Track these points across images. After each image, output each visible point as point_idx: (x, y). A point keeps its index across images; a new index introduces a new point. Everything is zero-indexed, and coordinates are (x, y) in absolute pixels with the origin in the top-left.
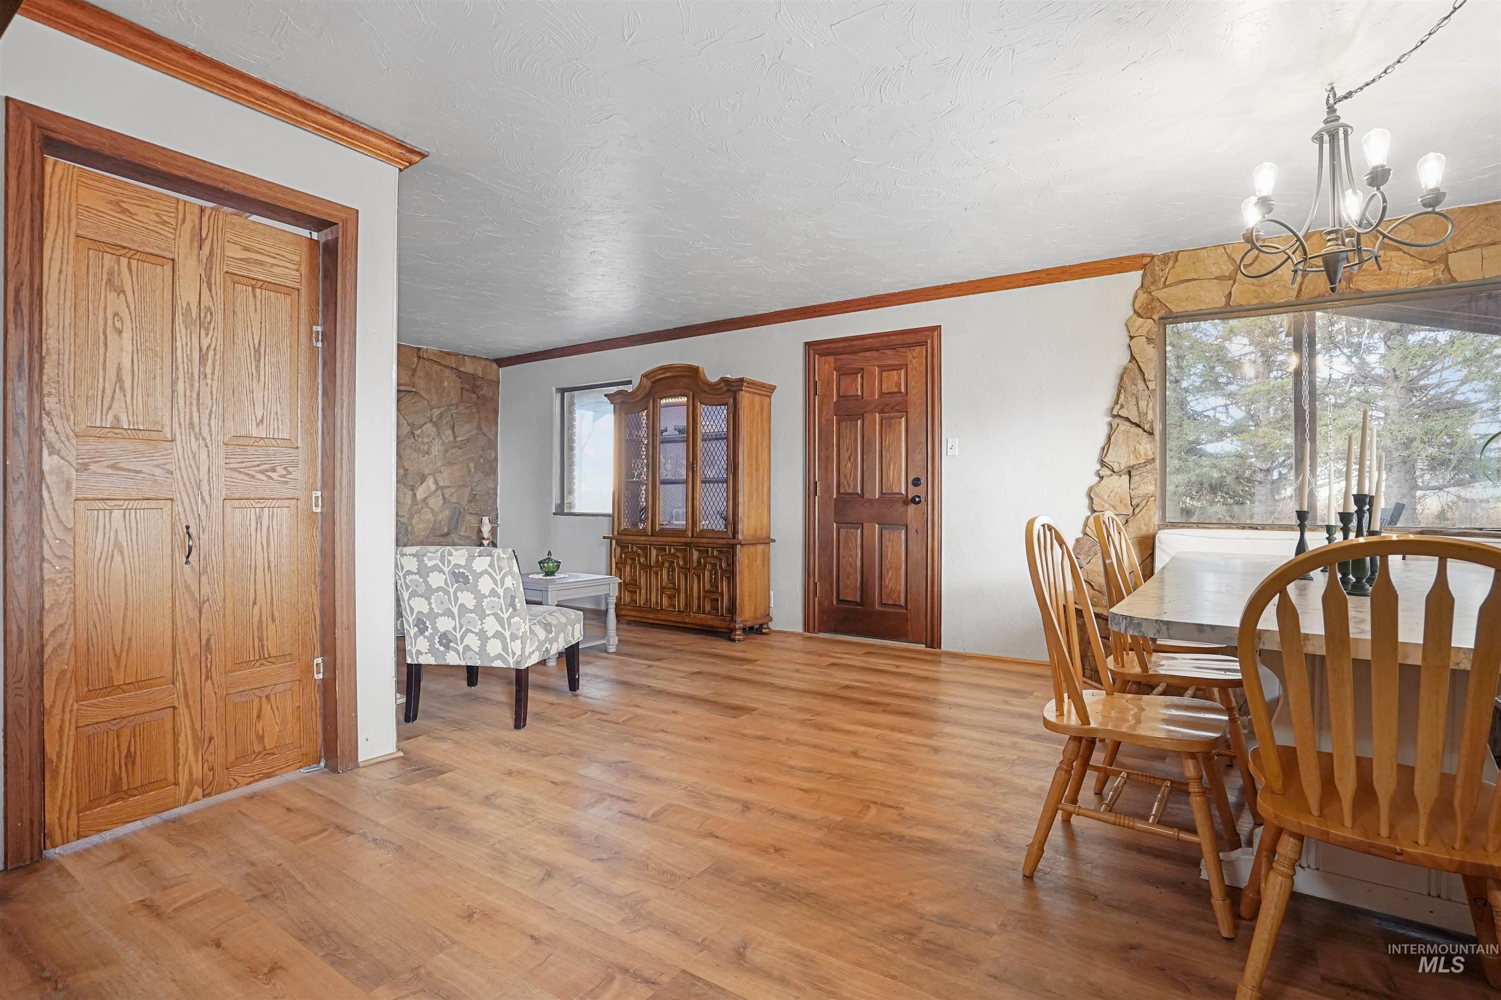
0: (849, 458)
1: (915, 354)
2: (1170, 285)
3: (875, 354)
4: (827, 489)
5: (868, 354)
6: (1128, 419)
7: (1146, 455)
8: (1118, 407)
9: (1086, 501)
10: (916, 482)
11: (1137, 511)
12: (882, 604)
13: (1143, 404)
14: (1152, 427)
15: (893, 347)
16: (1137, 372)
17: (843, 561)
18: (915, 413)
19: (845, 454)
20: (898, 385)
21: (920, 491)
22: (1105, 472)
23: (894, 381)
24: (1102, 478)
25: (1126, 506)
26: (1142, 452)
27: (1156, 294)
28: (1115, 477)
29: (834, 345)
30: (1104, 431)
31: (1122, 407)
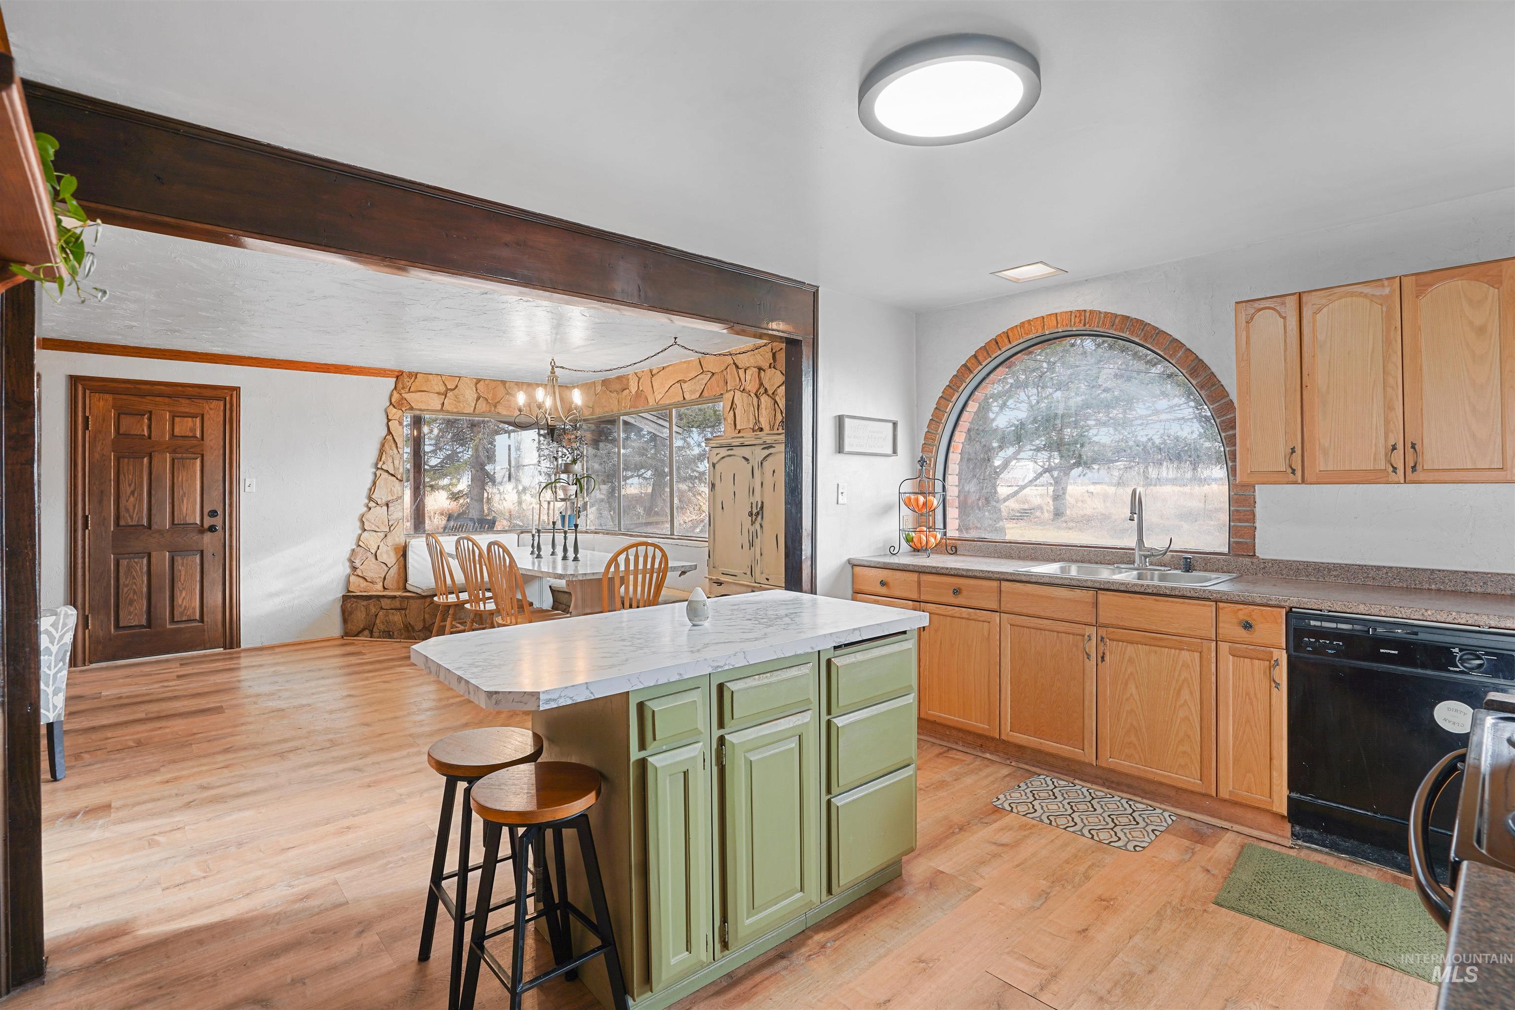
0: (133, 493)
1: (212, 406)
2: (412, 392)
3: (167, 400)
4: (103, 522)
5: (158, 399)
6: (387, 471)
7: (397, 493)
8: (381, 463)
9: (358, 524)
10: (213, 514)
11: (392, 529)
12: (172, 621)
13: (397, 462)
14: (402, 477)
15: (190, 398)
16: (392, 441)
17: (124, 590)
18: (213, 458)
19: (126, 489)
20: (193, 430)
21: (217, 521)
22: (372, 504)
23: (184, 426)
24: (370, 509)
25: (385, 526)
26: (396, 492)
27: (405, 396)
28: (378, 508)
29: (115, 385)
30: (370, 478)
31: (384, 463)
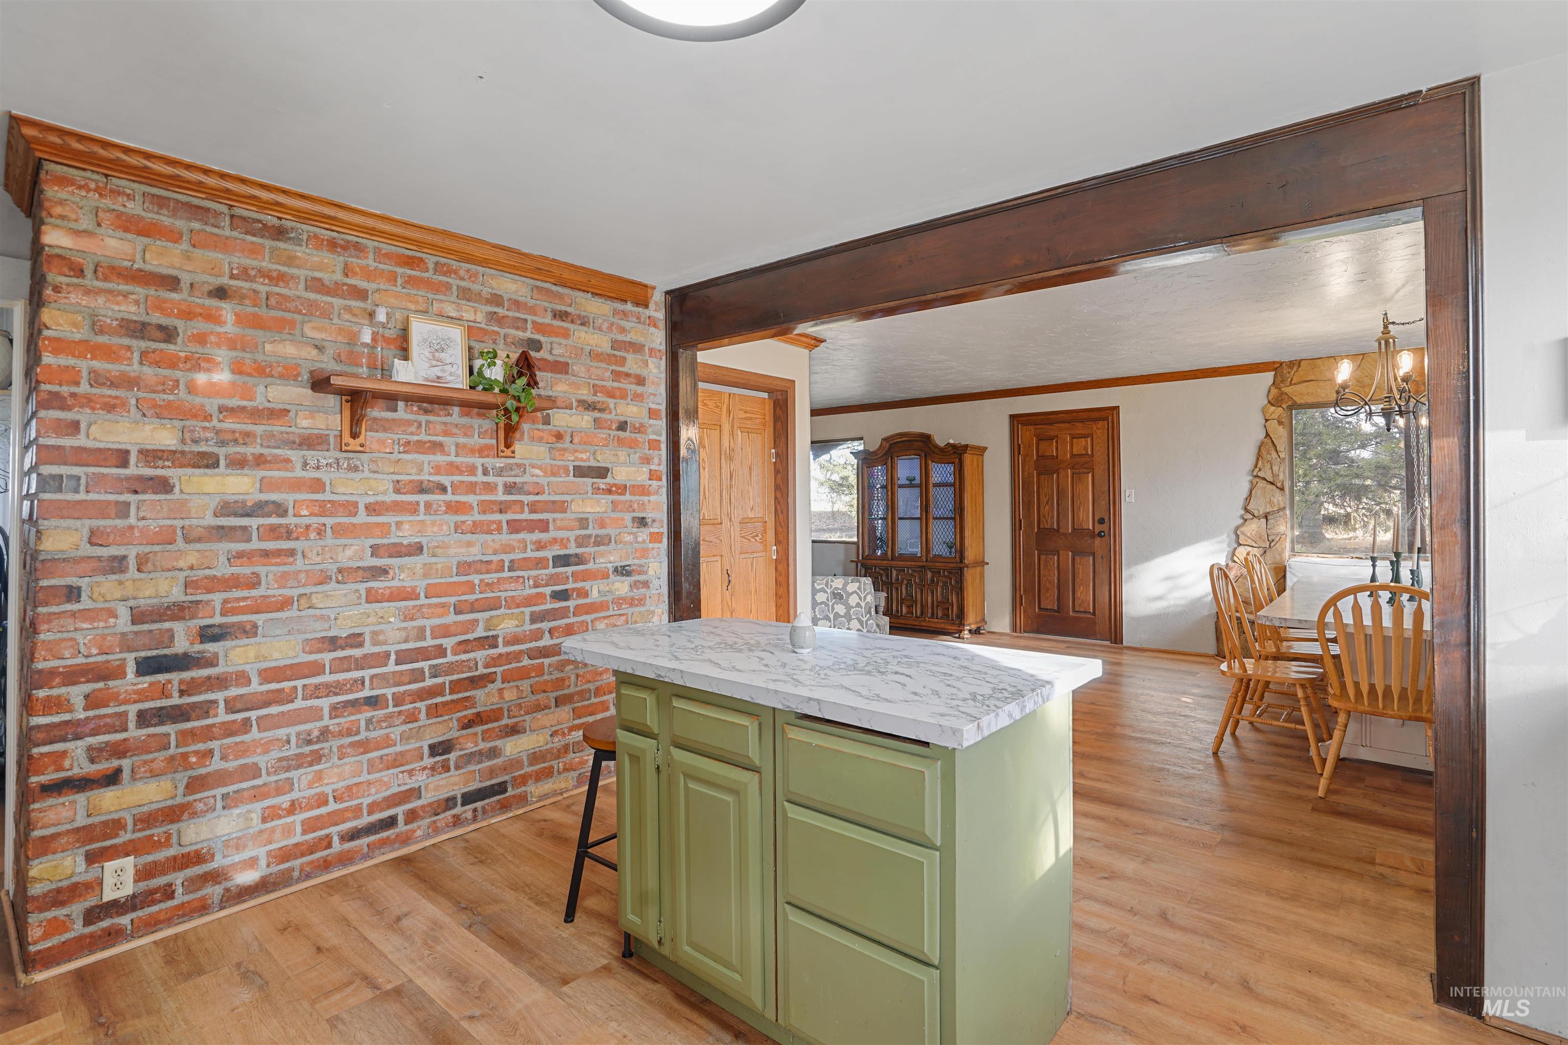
0: (1047, 502)
1: (1099, 426)
2: (1295, 384)
3: (1067, 425)
4: (1030, 525)
5: (1061, 425)
6: (1264, 479)
7: (1278, 504)
8: (1257, 470)
9: (1234, 537)
10: (1101, 521)
11: (1272, 544)
12: (1074, 611)
13: (1275, 468)
14: (1283, 485)
15: (1082, 421)
16: (1271, 444)
17: (1043, 579)
18: (1100, 470)
19: (1044, 499)
20: (1086, 449)
21: (1104, 527)
22: (1249, 516)
23: (1080, 446)
24: (1246, 520)
25: (1264, 541)
26: (1276, 503)
27: (1284, 390)
28: (1256, 520)
29: (1034, 418)
30: (1246, 487)
31: (1260, 470)
